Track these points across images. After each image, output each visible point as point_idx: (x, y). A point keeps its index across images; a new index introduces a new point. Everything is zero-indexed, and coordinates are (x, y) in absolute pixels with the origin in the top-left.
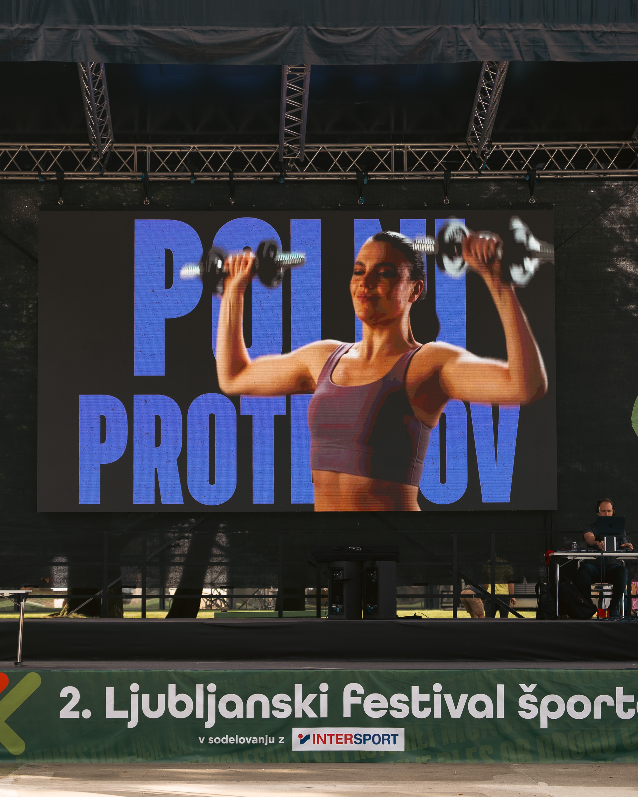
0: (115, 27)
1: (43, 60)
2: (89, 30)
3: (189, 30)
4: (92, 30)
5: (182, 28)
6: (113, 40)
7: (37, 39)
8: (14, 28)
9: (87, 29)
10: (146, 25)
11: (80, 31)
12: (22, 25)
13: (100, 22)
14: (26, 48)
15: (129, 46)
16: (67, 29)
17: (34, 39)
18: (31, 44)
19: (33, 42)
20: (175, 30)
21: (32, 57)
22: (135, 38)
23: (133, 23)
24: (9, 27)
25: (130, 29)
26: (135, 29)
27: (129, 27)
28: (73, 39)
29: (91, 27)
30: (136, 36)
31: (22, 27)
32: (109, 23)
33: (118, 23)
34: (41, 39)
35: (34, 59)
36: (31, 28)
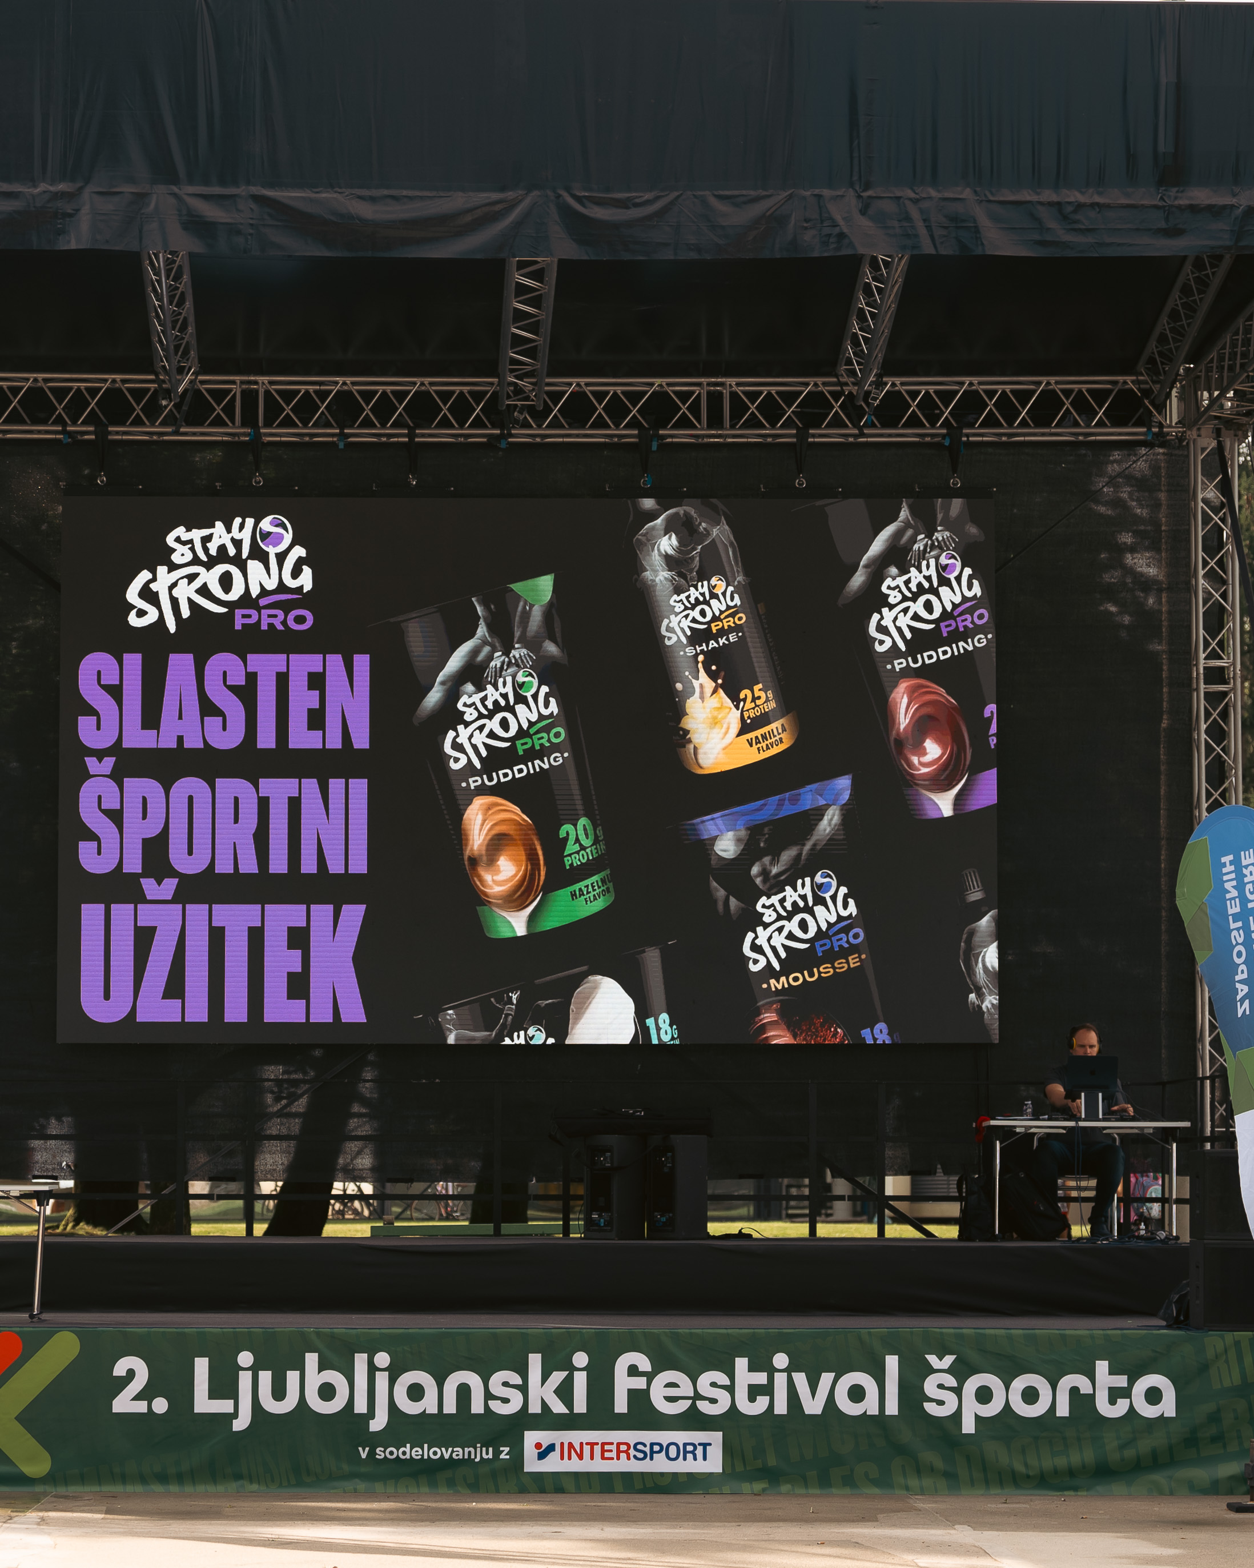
0: (217, 190)
1: (88, 247)
2: (171, 194)
3: (347, 196)
4: (175, 195)
5: (336, 192)
6: (211, 212)
7: (78, 210)
8: (38, 190)
9: (168, 193)
10: (272, 186)
11: (154, 197)
12: (51, 185)
13: (191, 182)
14: (59, 226)
15: (242, 224)
16: (132, 193)
17: (74, 210)
18: (68, 219)
19: (71, 215)
20: (324, 195)
21: (69, 242)
22: (251, 209)
23: (248, 183)
24: (29, 188)
25: (243, 193)
26: (252, 193)
27: (241, 190)
28: (142, 211)
29: (175, 189)
30: (253, 206)
31: (52, 189)
32: (206, 183)
33: (222, 183)
34: (86, 209)
35: (73, 246)
36: (69, 190)
